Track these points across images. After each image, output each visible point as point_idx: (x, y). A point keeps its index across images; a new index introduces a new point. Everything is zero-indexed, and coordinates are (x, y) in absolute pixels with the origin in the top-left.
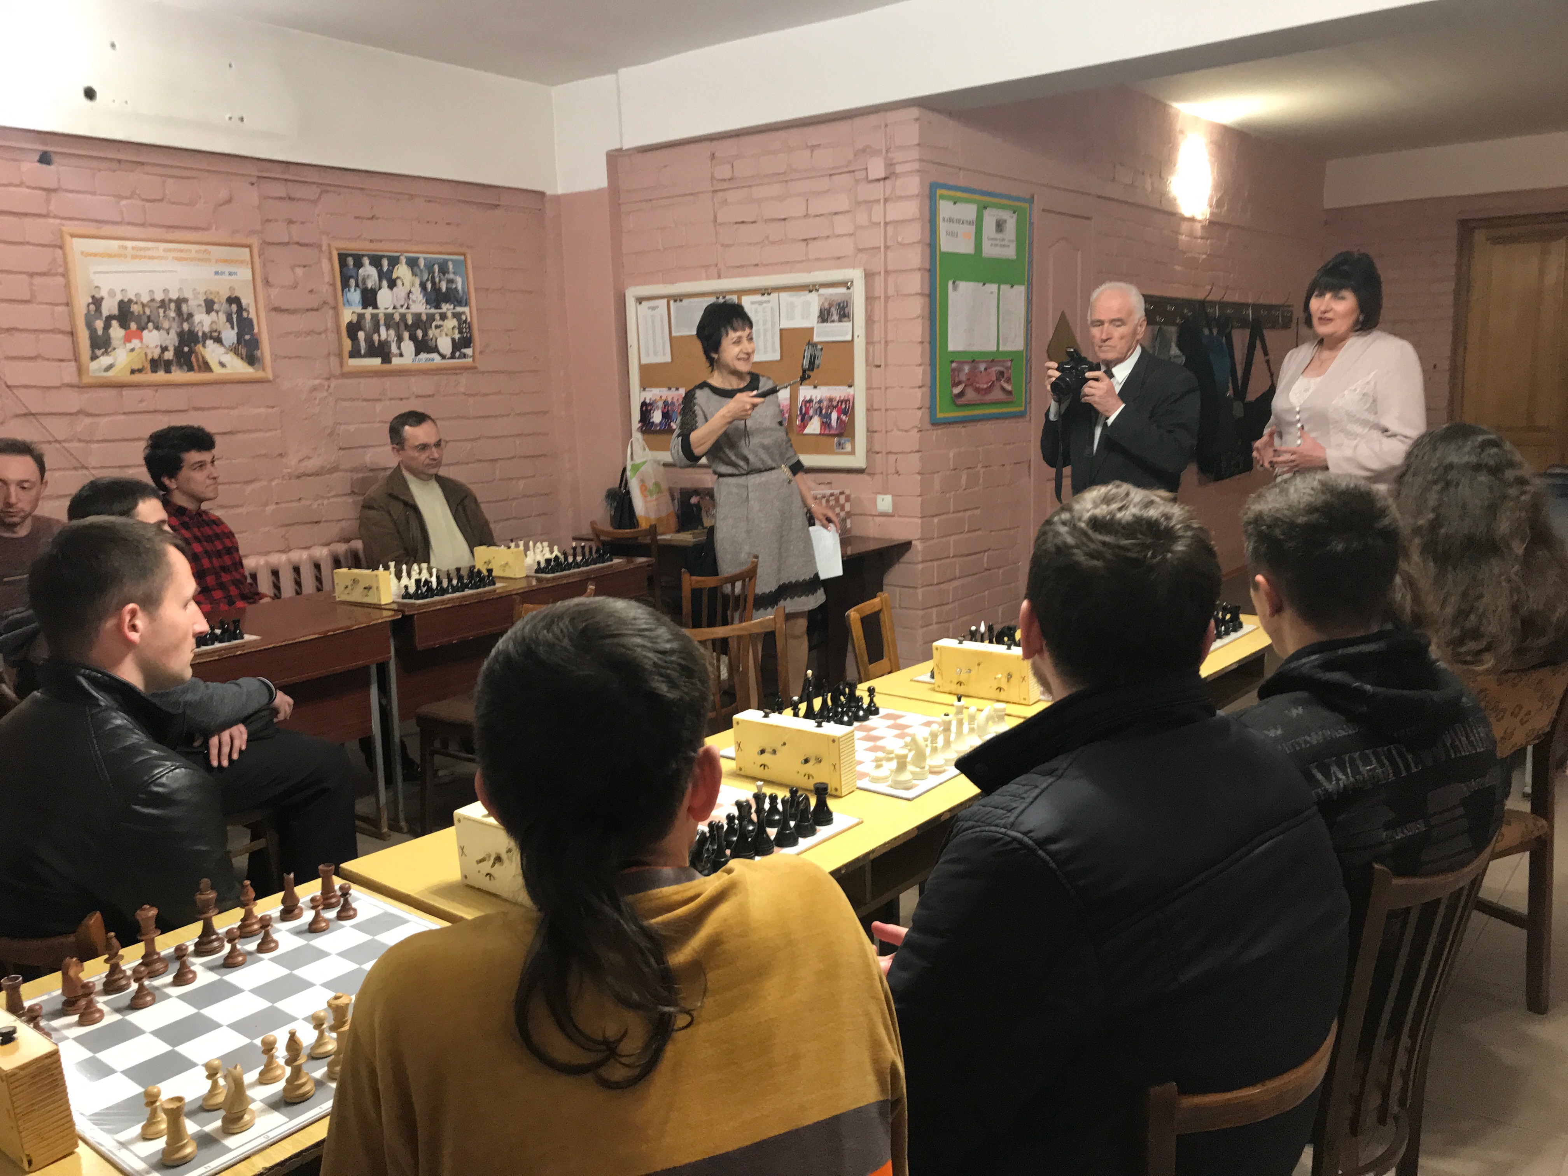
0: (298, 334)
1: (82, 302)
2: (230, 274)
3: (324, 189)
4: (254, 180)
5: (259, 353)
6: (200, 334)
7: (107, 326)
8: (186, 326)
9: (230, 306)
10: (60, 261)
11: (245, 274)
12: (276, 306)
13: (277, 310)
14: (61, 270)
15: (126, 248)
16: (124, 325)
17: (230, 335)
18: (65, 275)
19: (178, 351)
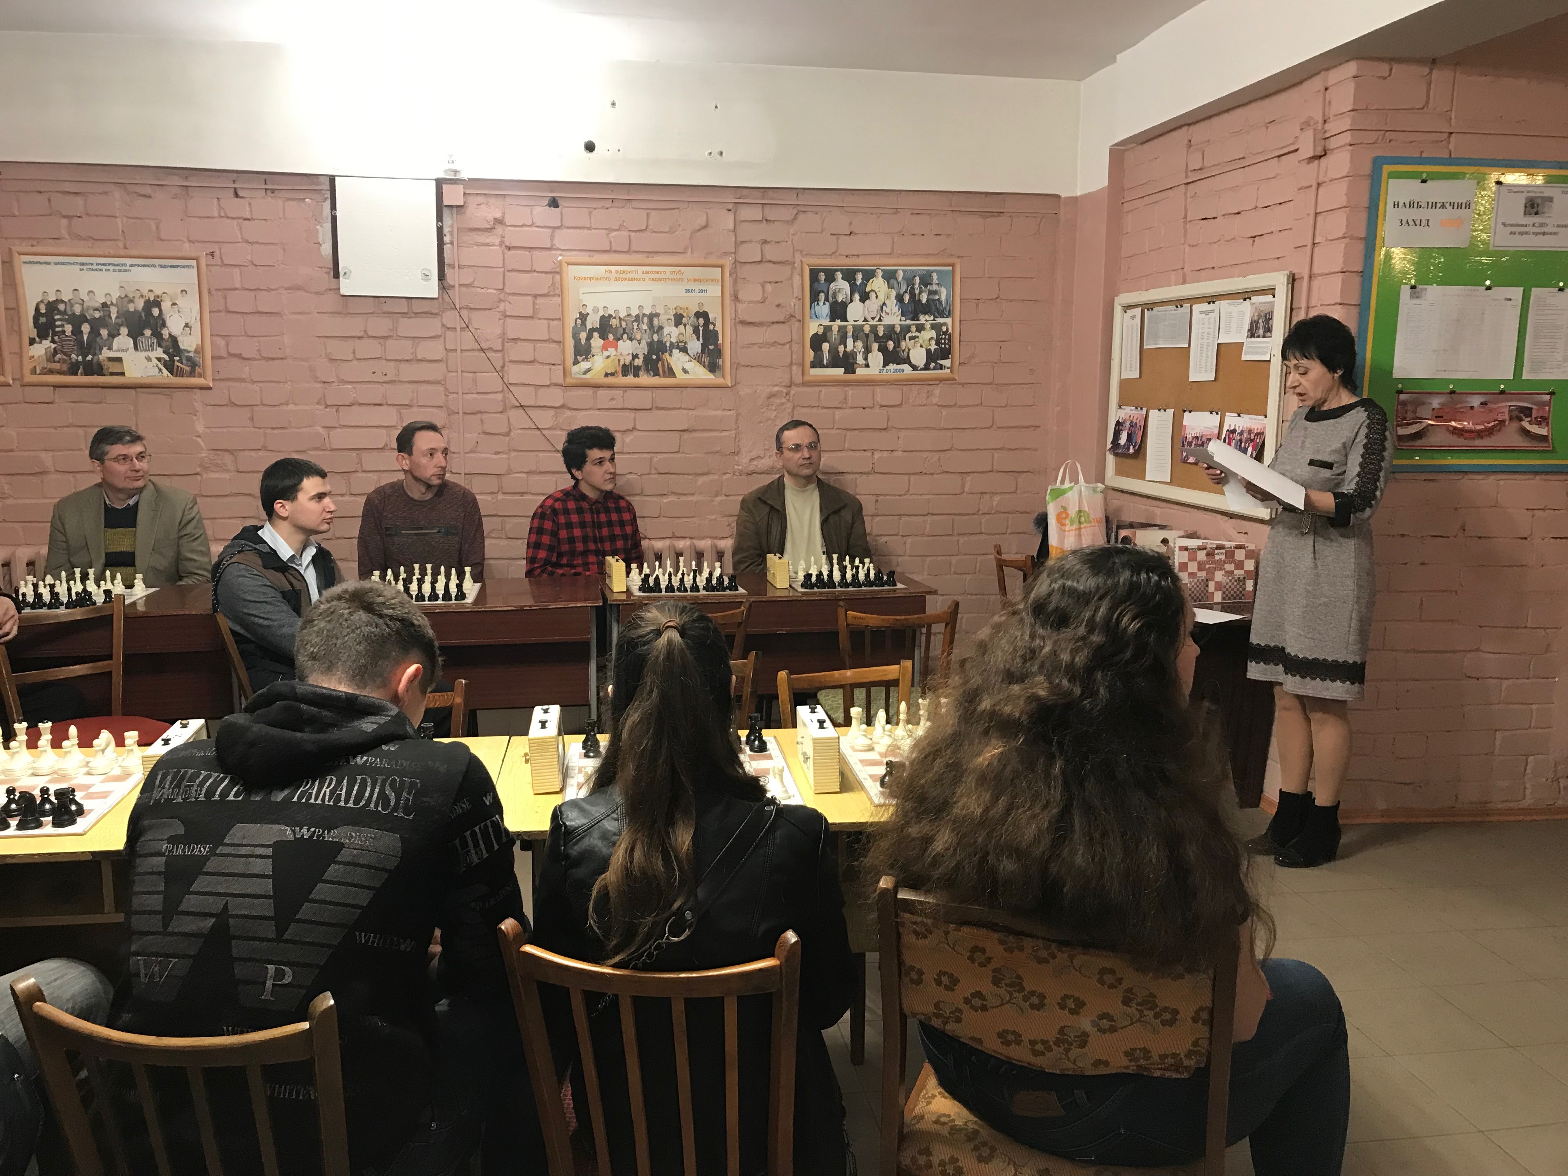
0: (761, 346)
1: (572, 317)
2: (701, 291)
3: (801, 210)
4: (730, 207)
5: (721, 361)
6: (668, 344)
7: (589, 337)
8: (656, 337)
9: (698, 319)
10: (558, 285)
11: (715, 291)
12: (742, 319)
13: (743, 323)
14: (558, 292)
15: (611, 272)
16: (603, 337)
17: (695, 346)
18: (561, 295)
19: (647, 359)
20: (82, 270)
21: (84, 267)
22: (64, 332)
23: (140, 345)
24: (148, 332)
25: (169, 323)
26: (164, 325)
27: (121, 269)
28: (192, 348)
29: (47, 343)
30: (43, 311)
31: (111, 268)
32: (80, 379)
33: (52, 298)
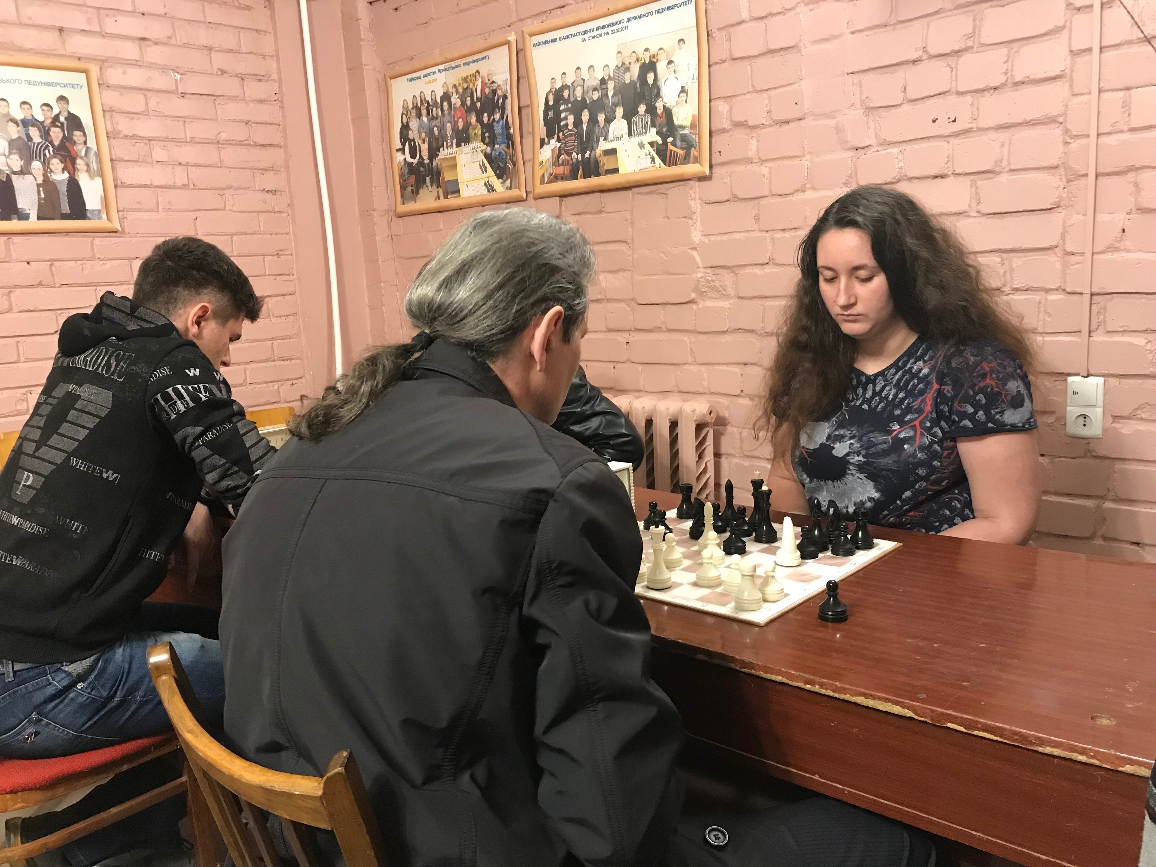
20: (584, 40)
21: (586, 36)
22: (567, 125)
23: (634, 127)
24: (642, 109)
25: (664, 91)
26: (658, 95)
27: (618, 27)
28: (687, 123)
29: (554, 143)
30: (551, 103)
31: (609, 30)
32: (580, 183)
33: (558, 85)
